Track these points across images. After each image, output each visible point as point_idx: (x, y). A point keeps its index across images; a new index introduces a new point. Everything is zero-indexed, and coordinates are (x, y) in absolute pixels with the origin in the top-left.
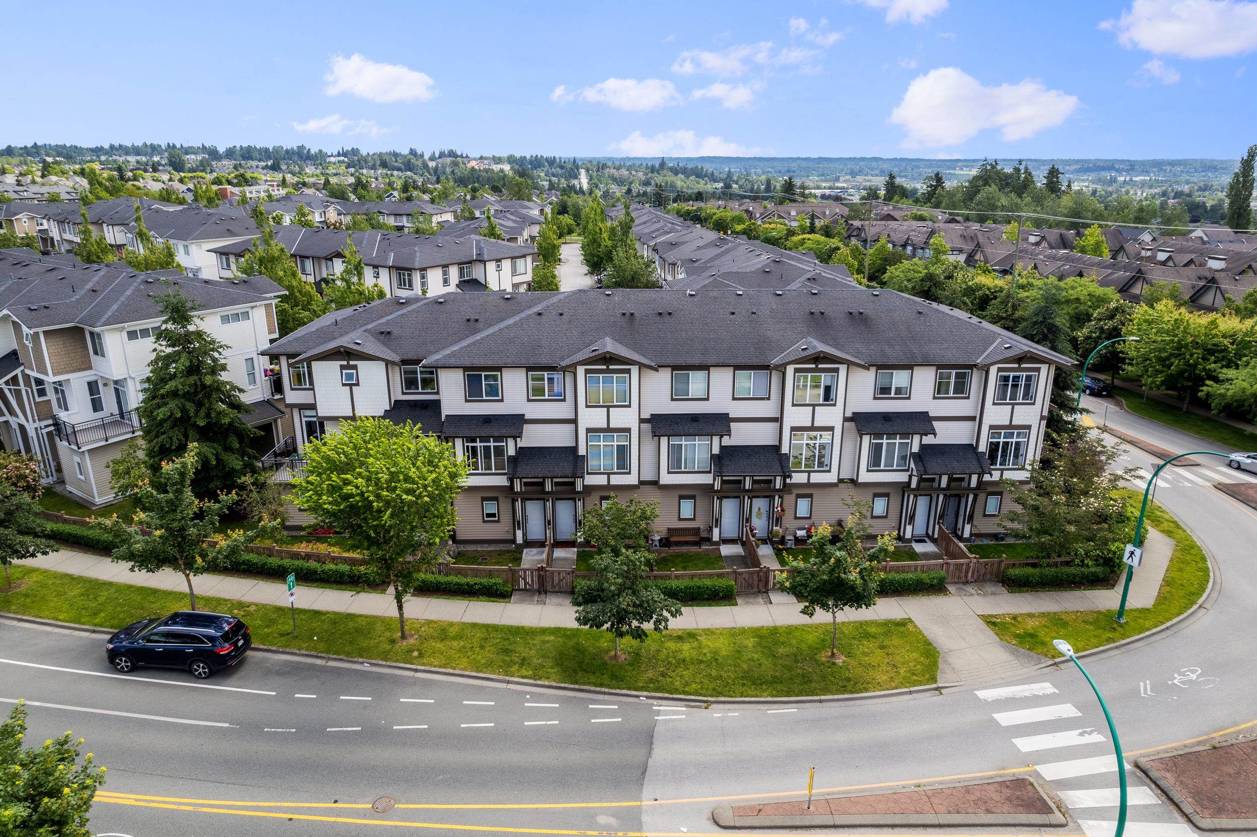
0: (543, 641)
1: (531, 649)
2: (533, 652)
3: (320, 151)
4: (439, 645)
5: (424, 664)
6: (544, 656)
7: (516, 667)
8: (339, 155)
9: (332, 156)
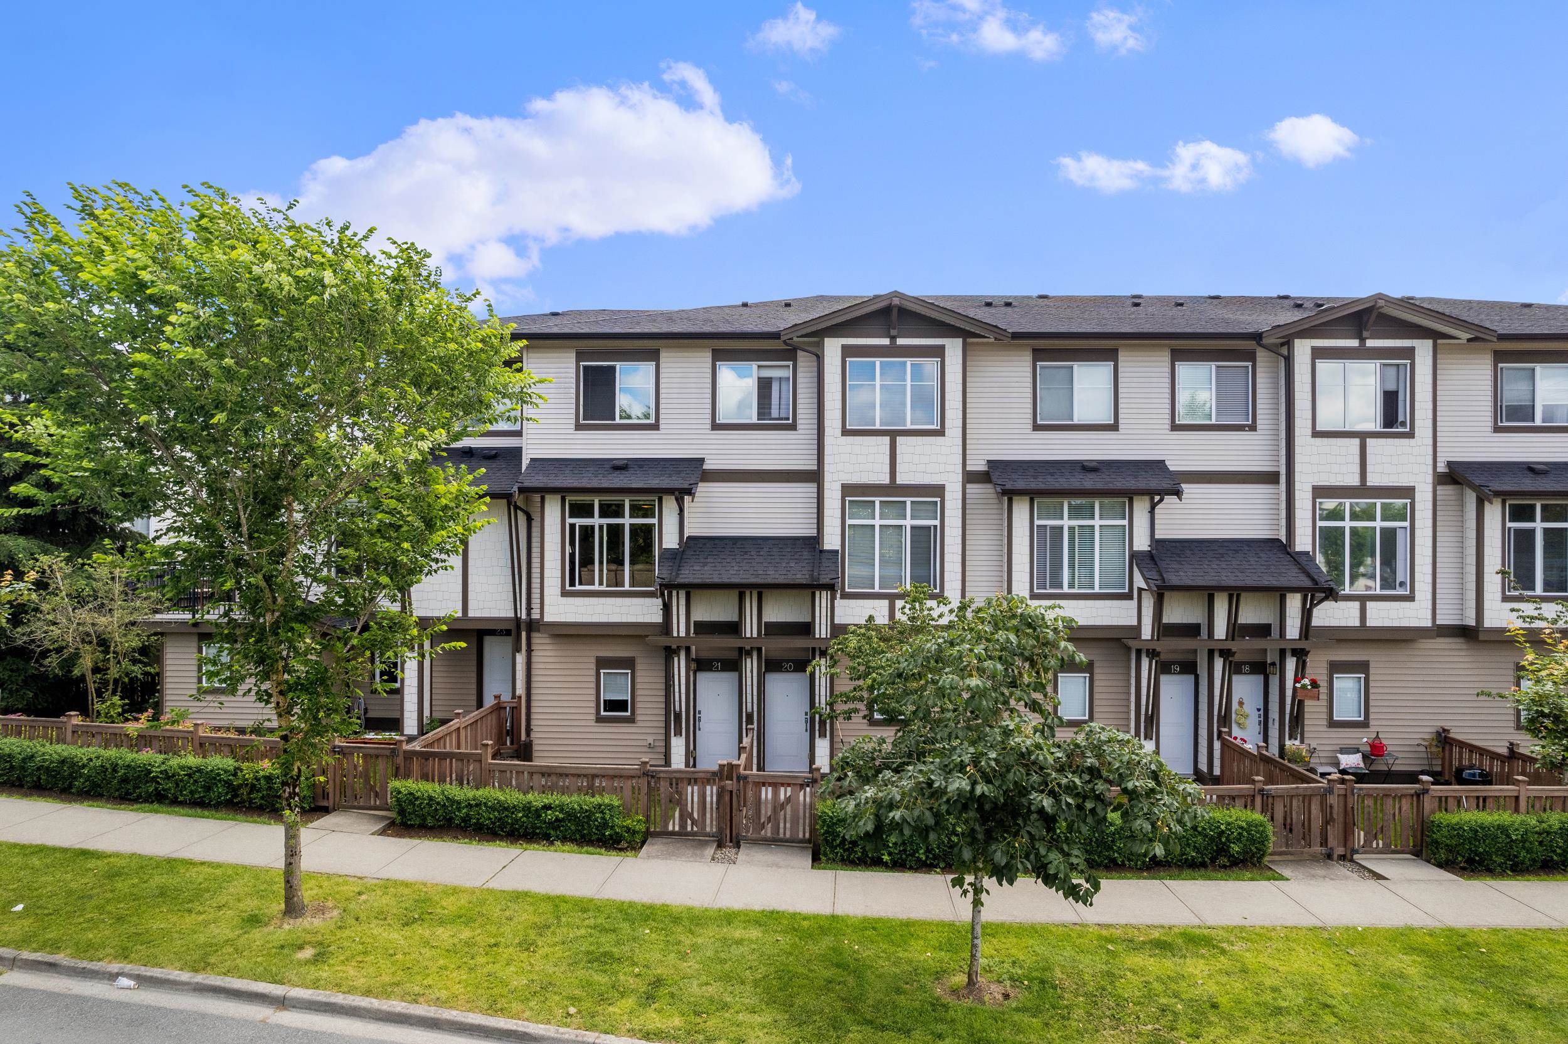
0: (724, 940)
1: (683, 956)
2: (691, 966)
4: (395, 936)
5: (316, 984)
6: (726, 978)
7: (629, 1002)
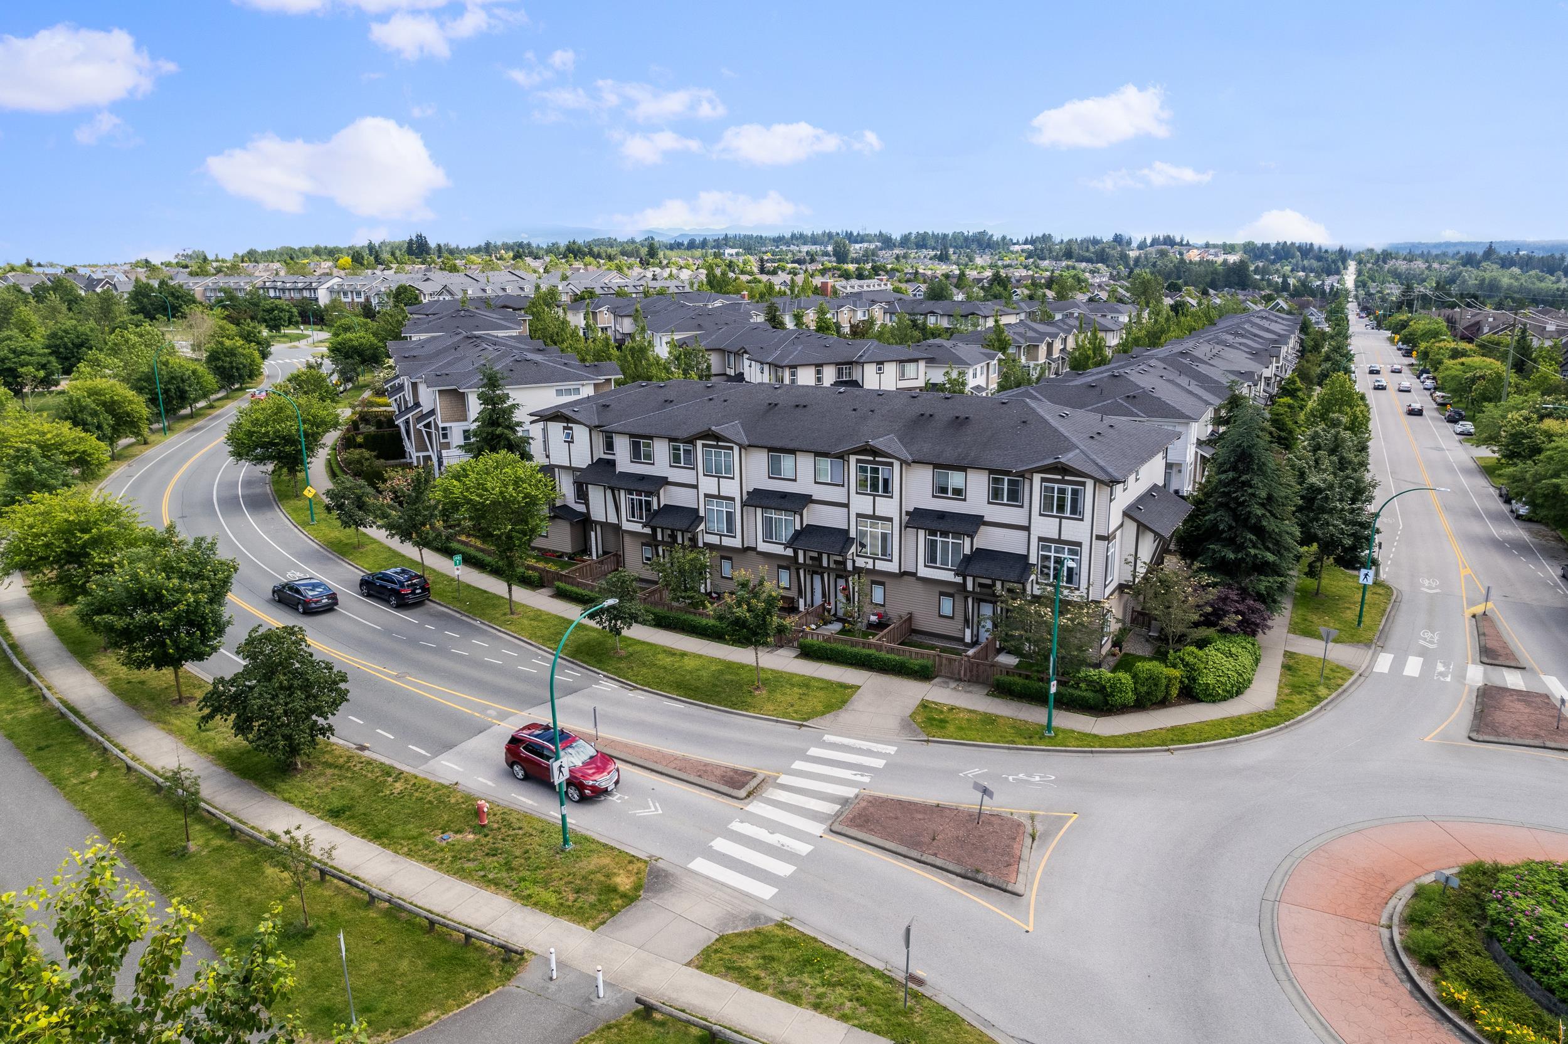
3: (1004, 238)
5: (506, 629)
8: (1026, 242)
9: (1017, 243)
